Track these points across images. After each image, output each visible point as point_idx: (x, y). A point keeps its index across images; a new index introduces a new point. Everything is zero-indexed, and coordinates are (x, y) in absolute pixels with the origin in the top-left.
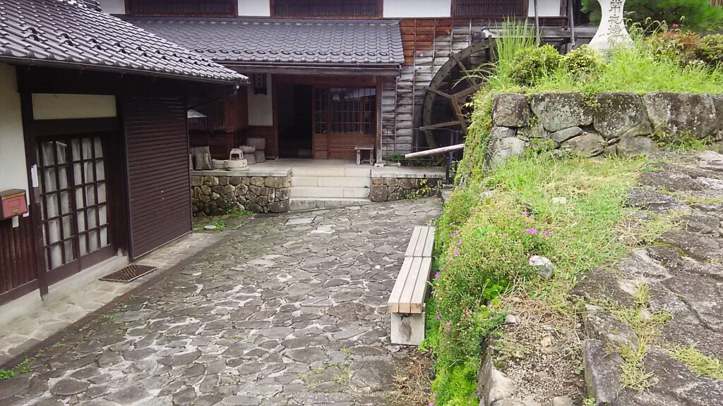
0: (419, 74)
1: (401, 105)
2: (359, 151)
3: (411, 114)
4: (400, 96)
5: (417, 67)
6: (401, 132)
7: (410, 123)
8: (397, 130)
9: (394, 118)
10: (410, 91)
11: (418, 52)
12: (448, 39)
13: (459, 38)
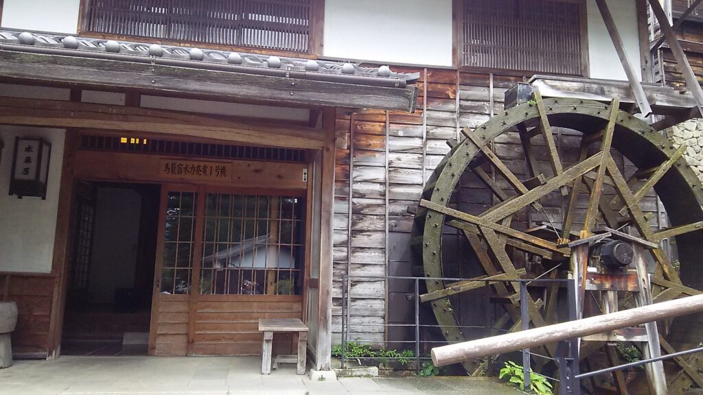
0: (396, 169)
1: (361, 231)
2: (269, 336)
3: (383, 250)
4: (358, 213)
5: (393, 156)
6: (360, 290)
7: (379, 271)
8: (354, 283)
9: (347, 258)
10: (380, 202)
11: (393, 127)
12: (451, 106)
13: (471, 108)
